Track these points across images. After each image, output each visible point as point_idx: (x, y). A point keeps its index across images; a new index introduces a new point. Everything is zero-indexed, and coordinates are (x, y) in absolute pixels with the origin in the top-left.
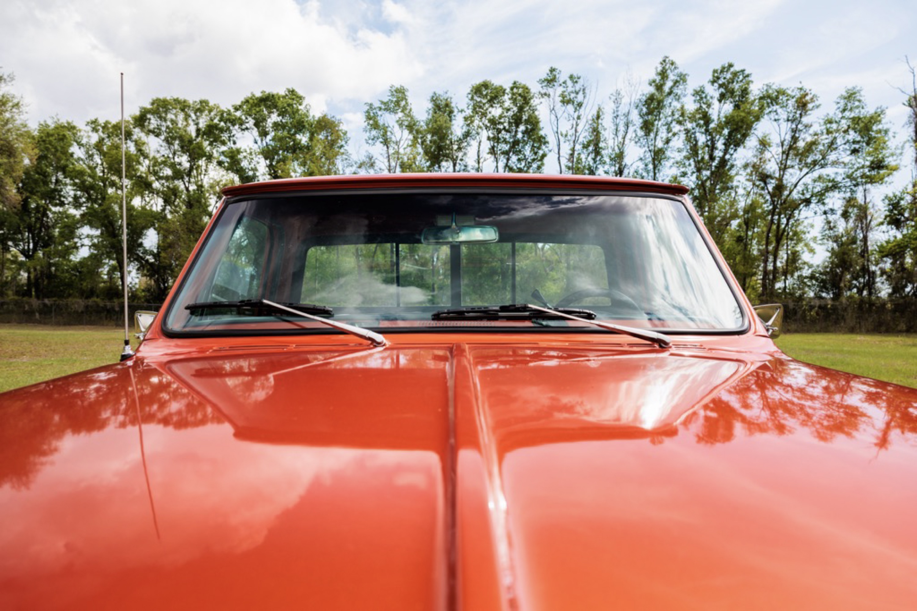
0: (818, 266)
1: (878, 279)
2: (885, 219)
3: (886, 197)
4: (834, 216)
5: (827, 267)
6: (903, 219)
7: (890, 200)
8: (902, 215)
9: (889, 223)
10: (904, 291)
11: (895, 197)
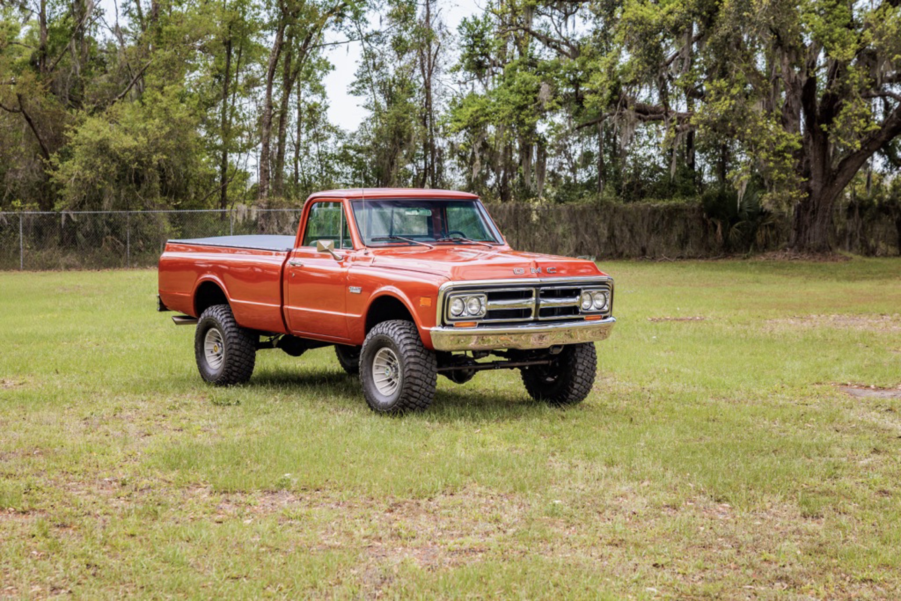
0: (353, 135)
1: (447, 163)
2: (463, 61)
3: (464, 22)
4: (380, 46)
5: (368, 138)
6: (487, 63)
7: (470, 27)
8: (487, 55)
9: (468, 68)
10: (485, 185)
11: (477, 23)
